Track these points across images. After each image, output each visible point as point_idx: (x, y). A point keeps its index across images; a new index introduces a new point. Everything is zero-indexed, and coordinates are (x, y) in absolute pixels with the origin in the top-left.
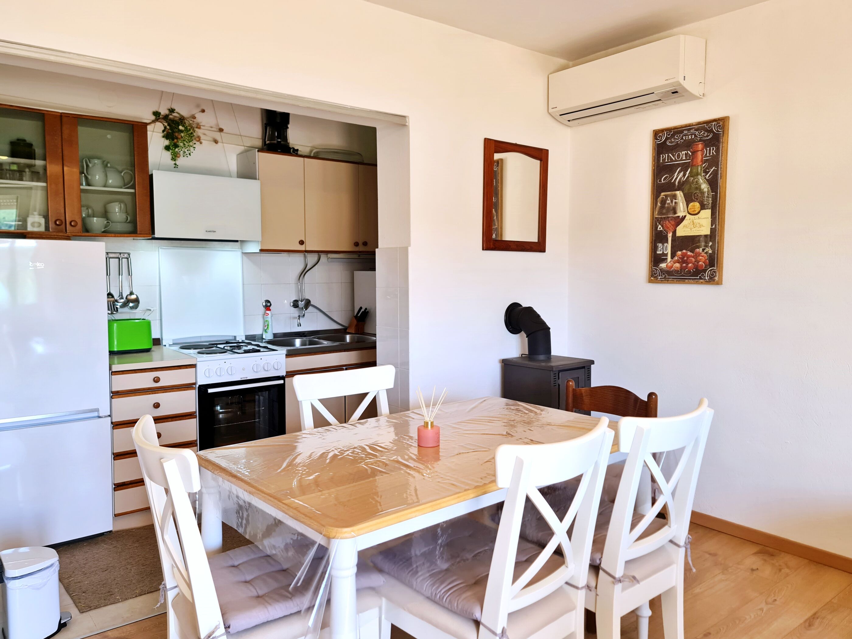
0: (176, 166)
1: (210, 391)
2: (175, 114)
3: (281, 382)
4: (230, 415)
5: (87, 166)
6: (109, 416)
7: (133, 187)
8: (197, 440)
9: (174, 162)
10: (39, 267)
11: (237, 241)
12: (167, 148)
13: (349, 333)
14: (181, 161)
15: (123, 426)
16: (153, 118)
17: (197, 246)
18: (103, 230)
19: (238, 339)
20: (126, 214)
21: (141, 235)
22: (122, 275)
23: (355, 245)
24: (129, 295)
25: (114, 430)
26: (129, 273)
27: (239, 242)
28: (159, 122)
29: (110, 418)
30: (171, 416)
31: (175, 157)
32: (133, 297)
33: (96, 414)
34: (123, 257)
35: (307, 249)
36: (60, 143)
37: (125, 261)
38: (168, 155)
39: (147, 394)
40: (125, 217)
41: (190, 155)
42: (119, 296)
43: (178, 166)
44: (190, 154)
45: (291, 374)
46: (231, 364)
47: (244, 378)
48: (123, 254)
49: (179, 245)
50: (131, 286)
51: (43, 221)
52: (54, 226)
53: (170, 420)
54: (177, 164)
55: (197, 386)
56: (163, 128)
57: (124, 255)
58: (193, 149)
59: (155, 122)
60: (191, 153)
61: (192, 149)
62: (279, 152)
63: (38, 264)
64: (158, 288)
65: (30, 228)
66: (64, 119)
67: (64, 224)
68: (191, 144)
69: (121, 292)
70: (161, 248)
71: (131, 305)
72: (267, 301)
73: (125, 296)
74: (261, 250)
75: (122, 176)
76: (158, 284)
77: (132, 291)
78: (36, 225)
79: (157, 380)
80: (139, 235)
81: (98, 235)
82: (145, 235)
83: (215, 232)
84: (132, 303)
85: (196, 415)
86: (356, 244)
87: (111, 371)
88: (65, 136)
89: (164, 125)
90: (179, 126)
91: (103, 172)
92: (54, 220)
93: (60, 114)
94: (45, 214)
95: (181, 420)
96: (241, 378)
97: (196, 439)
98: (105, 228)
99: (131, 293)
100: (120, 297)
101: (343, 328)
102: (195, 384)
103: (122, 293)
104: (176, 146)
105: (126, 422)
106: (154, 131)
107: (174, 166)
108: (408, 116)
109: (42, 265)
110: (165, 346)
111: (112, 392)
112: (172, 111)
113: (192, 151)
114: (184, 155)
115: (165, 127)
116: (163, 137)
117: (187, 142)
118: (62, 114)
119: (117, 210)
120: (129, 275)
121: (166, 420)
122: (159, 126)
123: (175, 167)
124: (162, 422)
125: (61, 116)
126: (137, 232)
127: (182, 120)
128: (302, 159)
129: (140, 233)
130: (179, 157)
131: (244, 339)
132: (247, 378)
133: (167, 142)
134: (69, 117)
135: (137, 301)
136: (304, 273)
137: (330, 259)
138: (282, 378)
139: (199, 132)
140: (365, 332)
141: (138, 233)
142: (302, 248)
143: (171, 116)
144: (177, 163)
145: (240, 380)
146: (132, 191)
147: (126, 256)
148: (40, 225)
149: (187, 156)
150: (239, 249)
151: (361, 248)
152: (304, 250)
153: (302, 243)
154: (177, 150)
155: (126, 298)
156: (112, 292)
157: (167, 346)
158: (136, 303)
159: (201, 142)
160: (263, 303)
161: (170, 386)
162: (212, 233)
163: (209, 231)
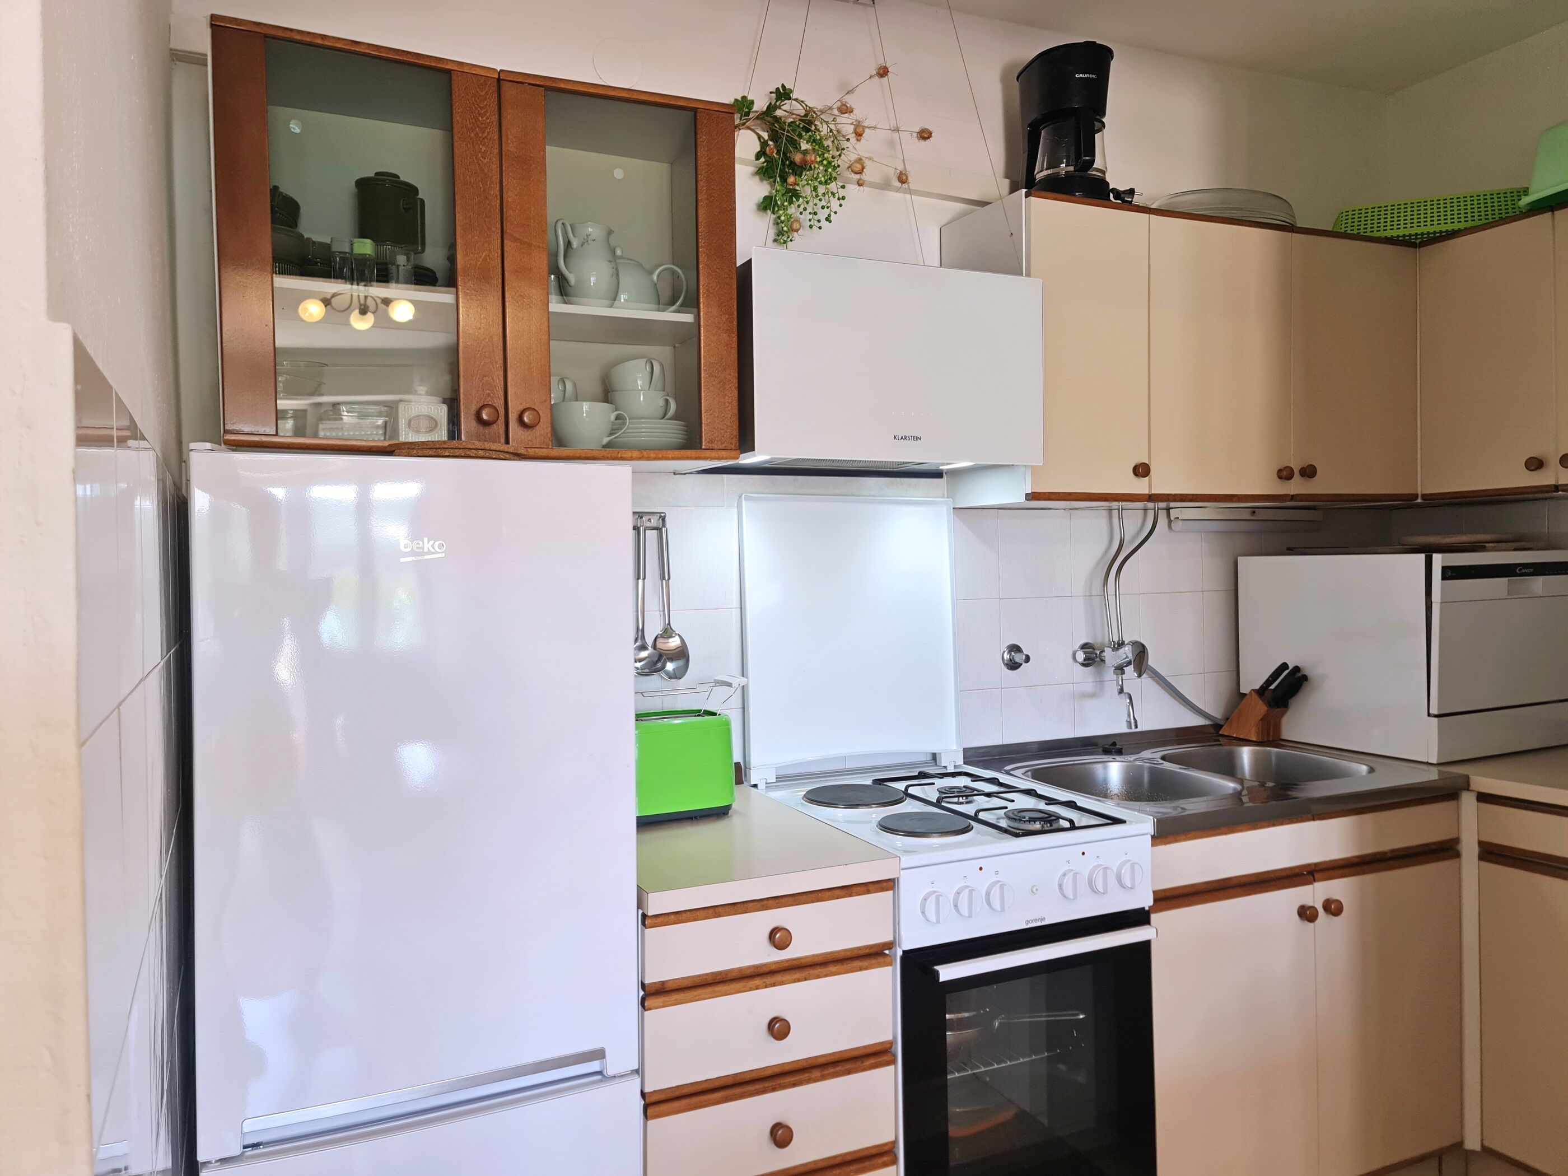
1: (948, 972)
2: (790, 105)
3: (1150, 933)
5: (568, 244)
6: (637, 1071)
7: (692, 303)
8: (895, 1143)
10: (429, 553)
11: (937, 474)
12: (767, 206)
13: (1247, 742)
15: (676, 1104)
17: (837, 491)
18: (606, 440)
19: (944, 763)
20: (662, 393)
21: (713, 454)
22: (644, 579)
23: (1280, 478)
24: (662, 636)
25: (650, 1123)
26: (664, 575)
28: (748, 128)
29: (636, 1081)
30: (820, 1061)
31: (787, 233)
32: (674, 642)
33: (594, 1066)
34: (648, 524)
35: (1154, 491)
36: (495, 167)
37: (652, 536)
39: (751, 989)
40: (661, 403)
41: (830, 222)
42: (636, 640)
44: (828, 219)
46: (997, 873)
47: (1036, 920)
48: (648, 517)
49: (791, 490)
50: (666, 609)
51: (441, 412)
52: (474, 424)
53: (817, 1073)
55: (900, 953)
56: (757, 148)
57: (649, 520)
58: (838, 203)
59: (739, 130)
60: (833, 217)
61: (835, 203)
63: (427, 545)
64: (736, 613)
65: (407, 436)
66: (509, 88)
67: (502, 418)
68: (833, 186)
69: (641, 627)
70: (747, 499)
71: (670, 666)
72: (1015, 649)
73: (649, 641)
74: (1029, 497)
75: (652, 280)
76: (736, 603)
77: (669, 624)
78: (424, 424)
79: (779, 938)
80: (707, 453)
81: (595, 454)
82: (724, 453)
83: (919, 438)
84: (671, 660)
85: (895, 1056)
86: (1285, 474)
87: (640, 912)
88: (510, 146)
89: (760, 137)
90: (800, 139)
91: (610, 261)
92: (474, 408)
93: (496, 76)
94: (448, 395)
95: (849, 1072)
96: (1028, 922)
97: (893, 1139)
98: (611, 434)
99: (668, 632)
100: (638, 644)
101: (1208, 722)
102: (890, 945)
103: (643, 630)
104: (793, 195)
105: (685, 1091)
109: (441, 546)
110: (755, 786)
111: (643, 986)
112: (783, 94)
113: (834, 210)
114: (812, 223)
115: (764, 144)
116: (757, 173)
117: (821, 182)
118: (502, 75)
119: (639, 383)
120: (664, 578)
121: (806, 1075)
124: (794, 1085)
125: (499, 80)
126: (701, 444)
127: (810, 120)
128: (1145, 216)
129: (710, 446)
130: (797, 231)
131: (960, 761)
132: (1043, 919)
134: (520, 83)
135: (682, 654)
136: (1116, 563)
137: (1180, 523)
139: (859, 148)
140: (1284, 738)
141: (703, 447)
142: (1140, 486)
143: (779, 112)
145: (1024, 926)
146: (688, 318)
147: (654, 521)
148: (433, 424)
149: (819, 225)
150: (943, 497)
151: (1296, 486)
152: (1146, 492)
153: (1142, 470)
154: (792, 210)
155: (654, 646)
157: (762, 786)
158: (680, 663)
159: (861, 182)
160: (1003, 654)
161: (818, 955)
162: (911, 442)
163: (902, 438)
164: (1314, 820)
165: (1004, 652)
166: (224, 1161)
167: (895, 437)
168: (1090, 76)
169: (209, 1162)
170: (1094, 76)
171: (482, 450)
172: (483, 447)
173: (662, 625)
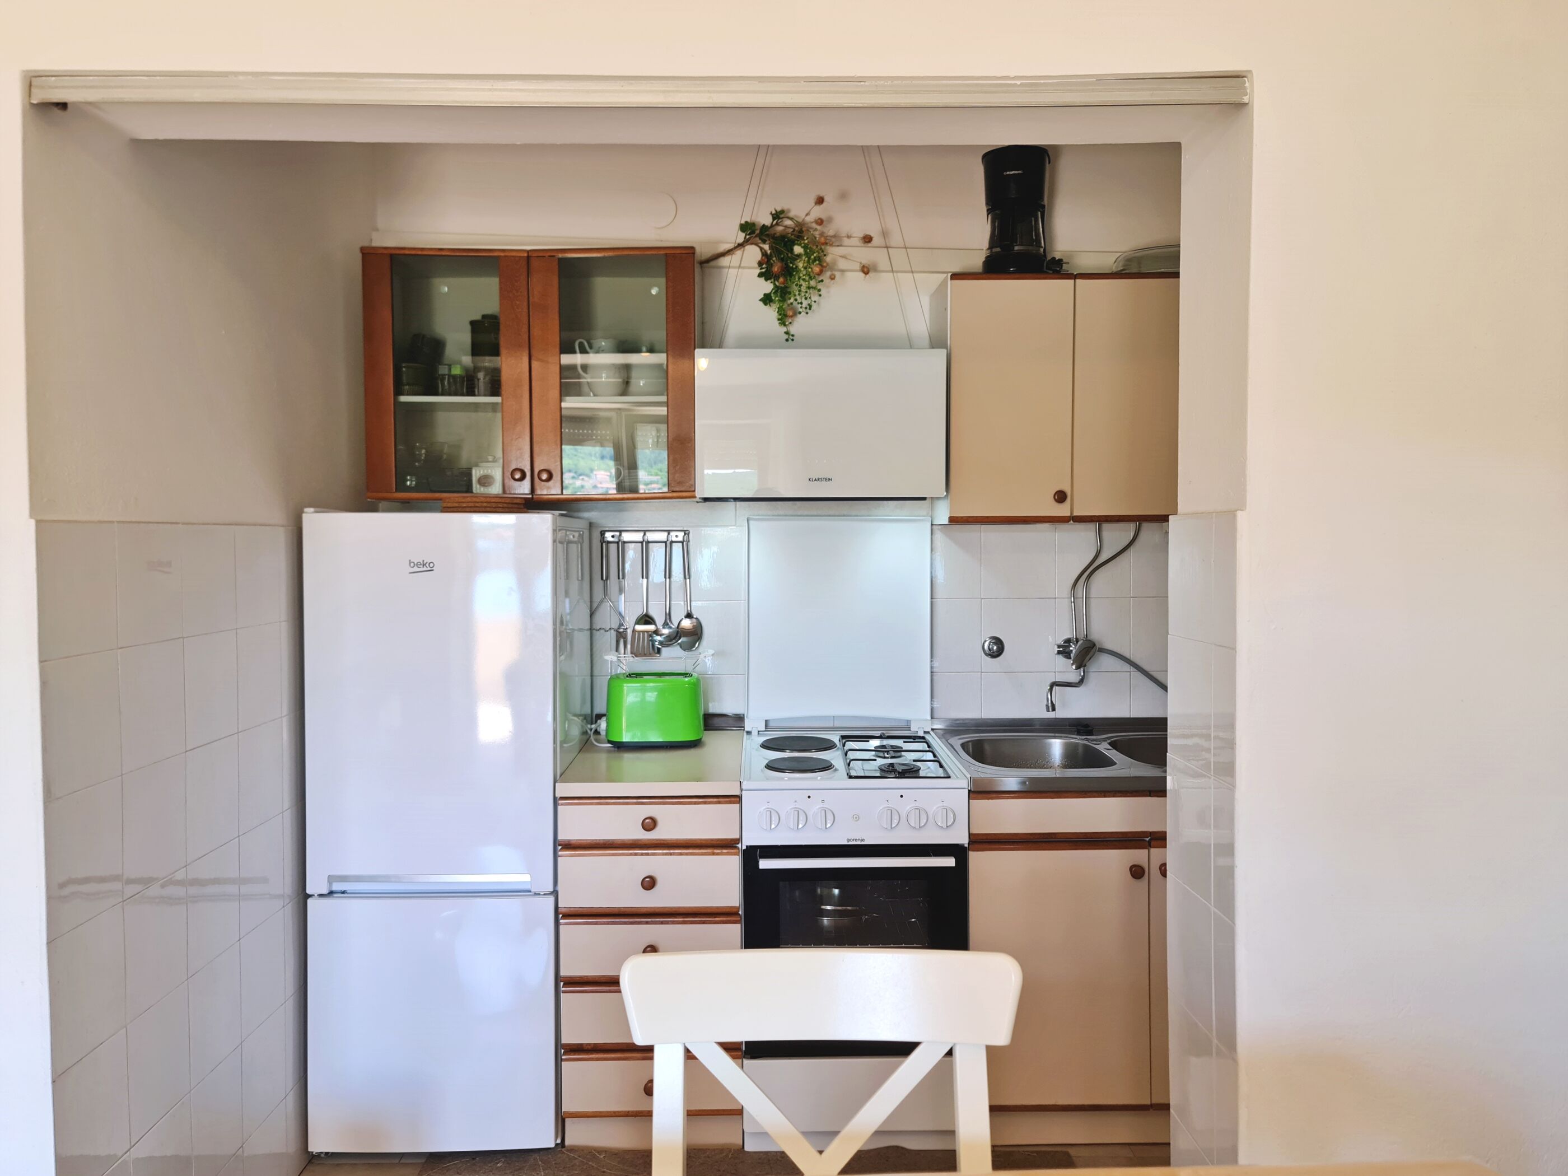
0: (791, 337)
1: (765, 864)
2: (788, 223)
3: (950, 862)
4: (846, 920)
6: (552, 893)
9: (785, 329)
11: (924, 499)
12: (767, 299)
14: (800, 325)
16: (741, 237)
17: (831, 513)
19: (913, 728)
21: (676, 494)
24: (683, 619)
25: (560, 927)
26: (686, 573)
27: (928, 500)
28: (752, 244)
29: (551, 899)
30: (682, 911)
31: (784, 318)
32: (692, 623)
34: (676, 539)
36: (525, 313)
37: (676, 547)
38: (771, 313)
39: (632, 855)
41: (812, 309)
42: (664, 622)
43: (793, 336)
44: (810, 306)
45: (982, 842)
46: (823, 801)
47: (856, 840)
48: (676, 534)
49: (791, 512)
50: (688, 600)
51: (498, 473)
52: (511, 481)
54: (792, 333)
55: (743, 847)
56: (760, 257)
57: (677, 536)
58: (818, 294)
59: (744, 246)
60: (813, 304)
61: (814, 294)
62: (1013, 272)
64: (744, 605)
65: (476, 489)
66: (535, 264)
67: (528, 477)
69: (669, 612)
70: (751, 519)
71: (684, 640)
72: (998, 642)
73: (674, 622)
74: (953, 520)
76: (744, 597)
77: (691, 611)
78: (486, 481)
79: (650, 824)
80: (671, 495)
82: (684, 494)
83: (830, 480)
84: (686, 636)
85: (739, 916)
88: (537, 297)
89: (761, 249)
90: (794, 245)
92: (510, 470)
93: (526, 255)
96: (849, 840)
99: (689, 616)
100: (666, 624)
102: (738, 841)
103: (670, 615)
104: (785, 292)
105: (585, 912)
106: (742, 265)
107: (786, 337)
108: (1250, 71)
110: (749, 733)
111: (556, 840)
112: (780, 216)
113: (813, 299)
114: (801, 310)
115: (764, 254)
116: (760, 275)
117: (804, 280)
118: (530, 254)
120: (686, 577)
121: (671, 919)
122: (753, 253)
123: (787, 340)
124: (662, 923)
125: (528, 257)
127: (800, 232)
128: (1071, 282)
129: (674, 489)
130: (796, 317)
132: (863, 840)
133: (768, 287)
134: (544, 256)
135: (697, 632)
136: (1090, 571)
138: (958, 851)
139: (833, 253)
141: (670, 490)
142: (1062, 510)
143: (780, 228)
144: (792, 330)
145: (846, 843)
147: (680, 537)
148: (492, 480)
149: (806, 311)
150: (927, 516)
152: (1076, 514)
153: (1061, 497)
154: (789, 302)
155: (677, 625)
156: (652, 613)
157: (755, 733)
158: (695, 637)
159: (833, 277)
160: (984, 643)
161: (680, 840)
162: (824, 482)
163: (815, 480)
164: (1150, 796)
165: (985, 641)
166: (321, 895)
167: (809, 480)
168: (1016, 172)
169: (314, 895)
170: (1020, 172)
171: (486, 502)
172: (485, 501)
173: (686, 610)
